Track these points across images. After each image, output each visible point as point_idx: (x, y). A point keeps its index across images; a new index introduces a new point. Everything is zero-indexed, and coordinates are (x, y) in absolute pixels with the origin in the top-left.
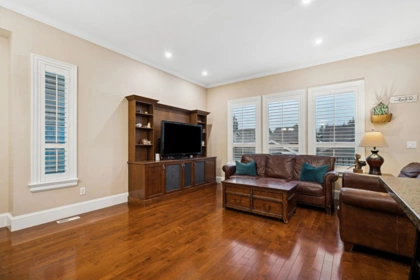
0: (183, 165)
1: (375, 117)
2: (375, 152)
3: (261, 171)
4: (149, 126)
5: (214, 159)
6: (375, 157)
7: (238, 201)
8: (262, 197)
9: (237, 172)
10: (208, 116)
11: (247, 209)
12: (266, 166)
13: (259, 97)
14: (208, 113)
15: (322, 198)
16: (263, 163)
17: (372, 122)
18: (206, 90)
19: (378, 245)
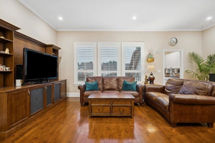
0: (46, 88)
1: (149, 59)
2: (152, 75)
3: (100, 86)
4: (7, 51)
5: (65, 81)
6: (151, 76)
7: (101, 110)
8: (118, 105)
9: (87, 89)
10: (59, 51)
11: (108, 115)
12: (103, 84)
13: (96, 43)
14: (60, 49)
15: (139, 98)
16: (101, 82)
17: (147, 61)
18: (56, 32)
19: (188, 120)
